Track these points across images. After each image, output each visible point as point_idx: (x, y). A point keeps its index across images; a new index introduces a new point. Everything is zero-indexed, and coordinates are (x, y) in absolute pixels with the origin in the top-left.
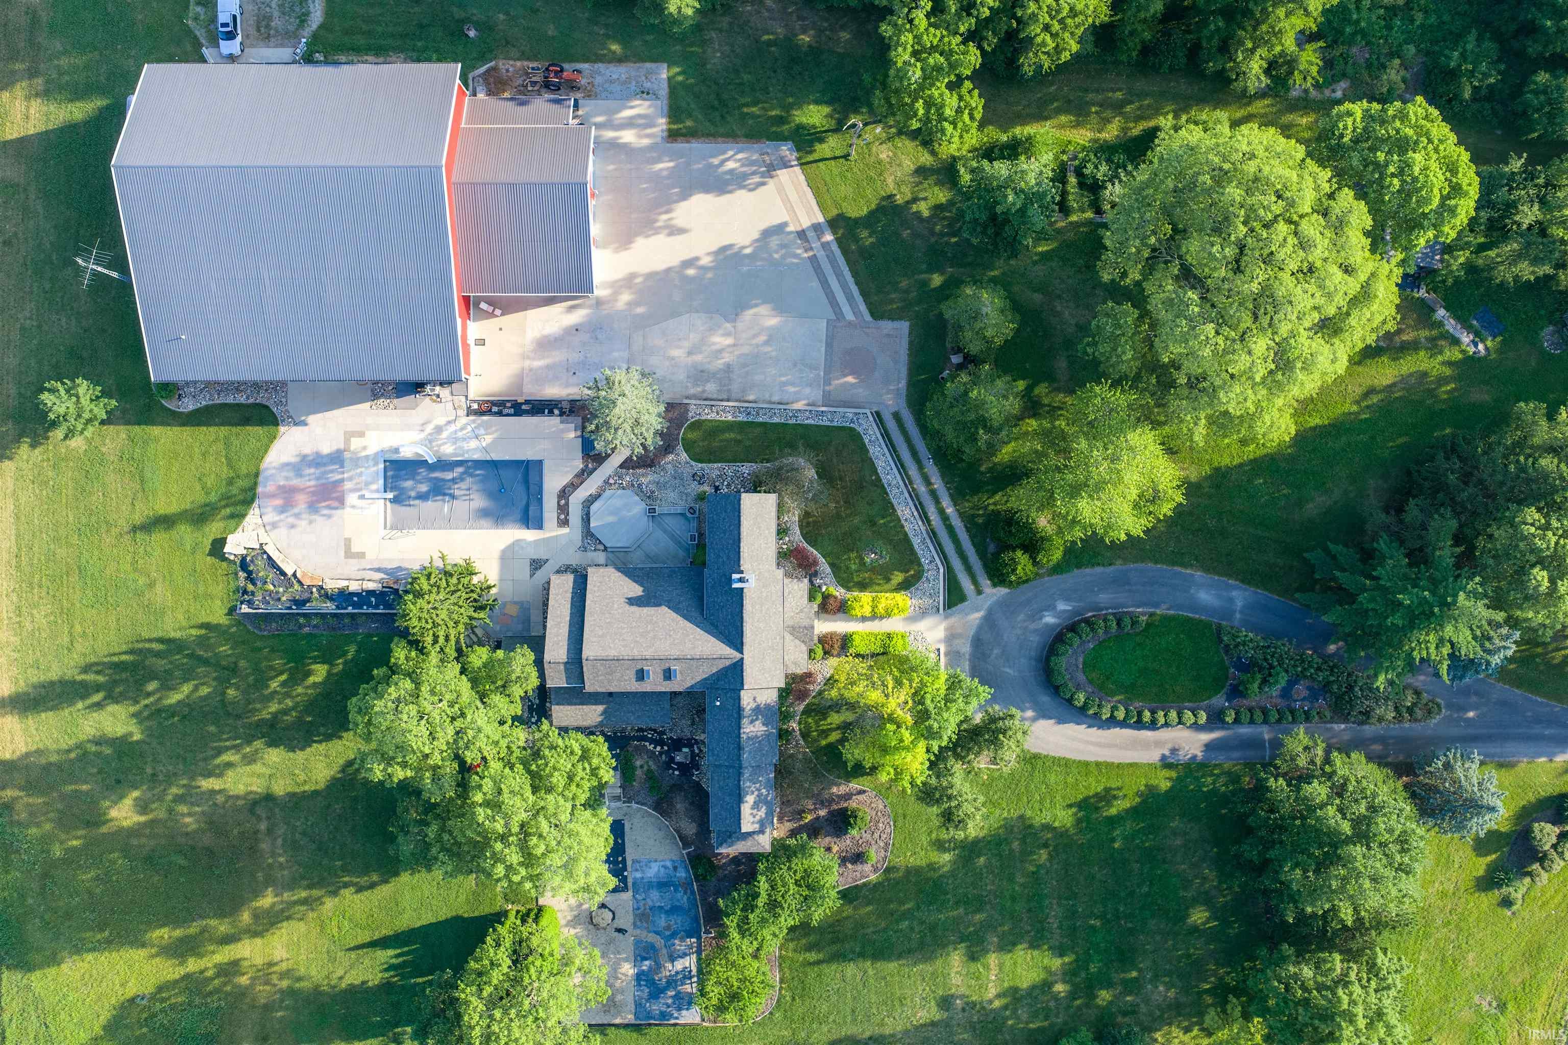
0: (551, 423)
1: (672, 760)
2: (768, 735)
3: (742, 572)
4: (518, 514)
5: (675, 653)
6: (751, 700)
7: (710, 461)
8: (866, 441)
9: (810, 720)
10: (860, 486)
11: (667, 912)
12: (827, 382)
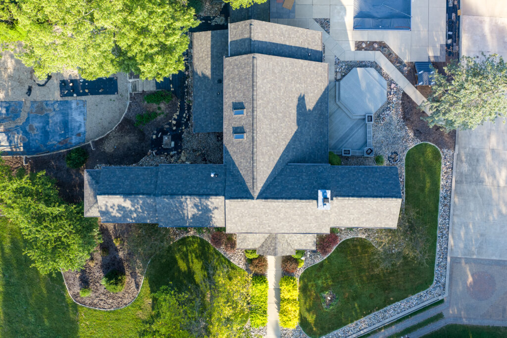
0: (441, 37)
1: (165, 133)
2: (183, 218)
3: (332, 199)
4: (366, 10)
5: (259, 137)
6: (215, 205)
7: (407, 166)
8: (421, 293)
9: (196, 245)
10: (386, 288)
11: (44, 127)
12: (468, 261)
